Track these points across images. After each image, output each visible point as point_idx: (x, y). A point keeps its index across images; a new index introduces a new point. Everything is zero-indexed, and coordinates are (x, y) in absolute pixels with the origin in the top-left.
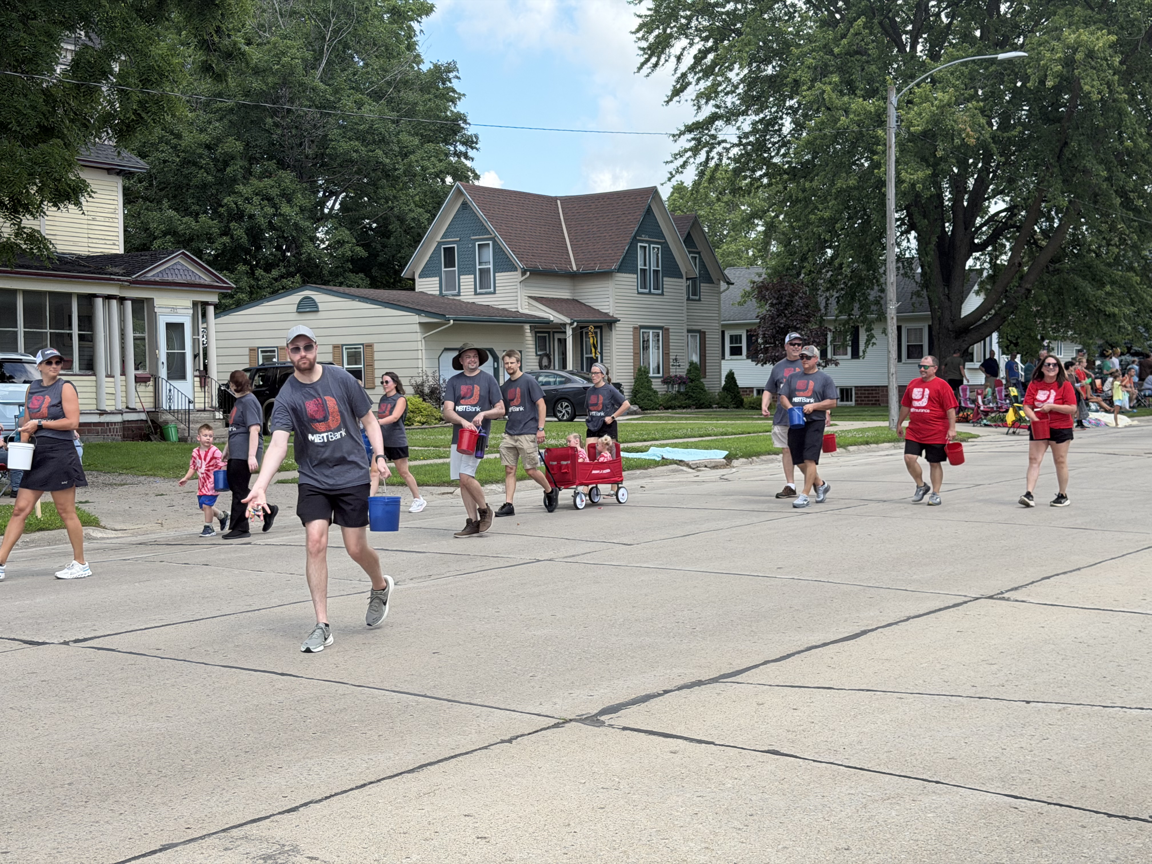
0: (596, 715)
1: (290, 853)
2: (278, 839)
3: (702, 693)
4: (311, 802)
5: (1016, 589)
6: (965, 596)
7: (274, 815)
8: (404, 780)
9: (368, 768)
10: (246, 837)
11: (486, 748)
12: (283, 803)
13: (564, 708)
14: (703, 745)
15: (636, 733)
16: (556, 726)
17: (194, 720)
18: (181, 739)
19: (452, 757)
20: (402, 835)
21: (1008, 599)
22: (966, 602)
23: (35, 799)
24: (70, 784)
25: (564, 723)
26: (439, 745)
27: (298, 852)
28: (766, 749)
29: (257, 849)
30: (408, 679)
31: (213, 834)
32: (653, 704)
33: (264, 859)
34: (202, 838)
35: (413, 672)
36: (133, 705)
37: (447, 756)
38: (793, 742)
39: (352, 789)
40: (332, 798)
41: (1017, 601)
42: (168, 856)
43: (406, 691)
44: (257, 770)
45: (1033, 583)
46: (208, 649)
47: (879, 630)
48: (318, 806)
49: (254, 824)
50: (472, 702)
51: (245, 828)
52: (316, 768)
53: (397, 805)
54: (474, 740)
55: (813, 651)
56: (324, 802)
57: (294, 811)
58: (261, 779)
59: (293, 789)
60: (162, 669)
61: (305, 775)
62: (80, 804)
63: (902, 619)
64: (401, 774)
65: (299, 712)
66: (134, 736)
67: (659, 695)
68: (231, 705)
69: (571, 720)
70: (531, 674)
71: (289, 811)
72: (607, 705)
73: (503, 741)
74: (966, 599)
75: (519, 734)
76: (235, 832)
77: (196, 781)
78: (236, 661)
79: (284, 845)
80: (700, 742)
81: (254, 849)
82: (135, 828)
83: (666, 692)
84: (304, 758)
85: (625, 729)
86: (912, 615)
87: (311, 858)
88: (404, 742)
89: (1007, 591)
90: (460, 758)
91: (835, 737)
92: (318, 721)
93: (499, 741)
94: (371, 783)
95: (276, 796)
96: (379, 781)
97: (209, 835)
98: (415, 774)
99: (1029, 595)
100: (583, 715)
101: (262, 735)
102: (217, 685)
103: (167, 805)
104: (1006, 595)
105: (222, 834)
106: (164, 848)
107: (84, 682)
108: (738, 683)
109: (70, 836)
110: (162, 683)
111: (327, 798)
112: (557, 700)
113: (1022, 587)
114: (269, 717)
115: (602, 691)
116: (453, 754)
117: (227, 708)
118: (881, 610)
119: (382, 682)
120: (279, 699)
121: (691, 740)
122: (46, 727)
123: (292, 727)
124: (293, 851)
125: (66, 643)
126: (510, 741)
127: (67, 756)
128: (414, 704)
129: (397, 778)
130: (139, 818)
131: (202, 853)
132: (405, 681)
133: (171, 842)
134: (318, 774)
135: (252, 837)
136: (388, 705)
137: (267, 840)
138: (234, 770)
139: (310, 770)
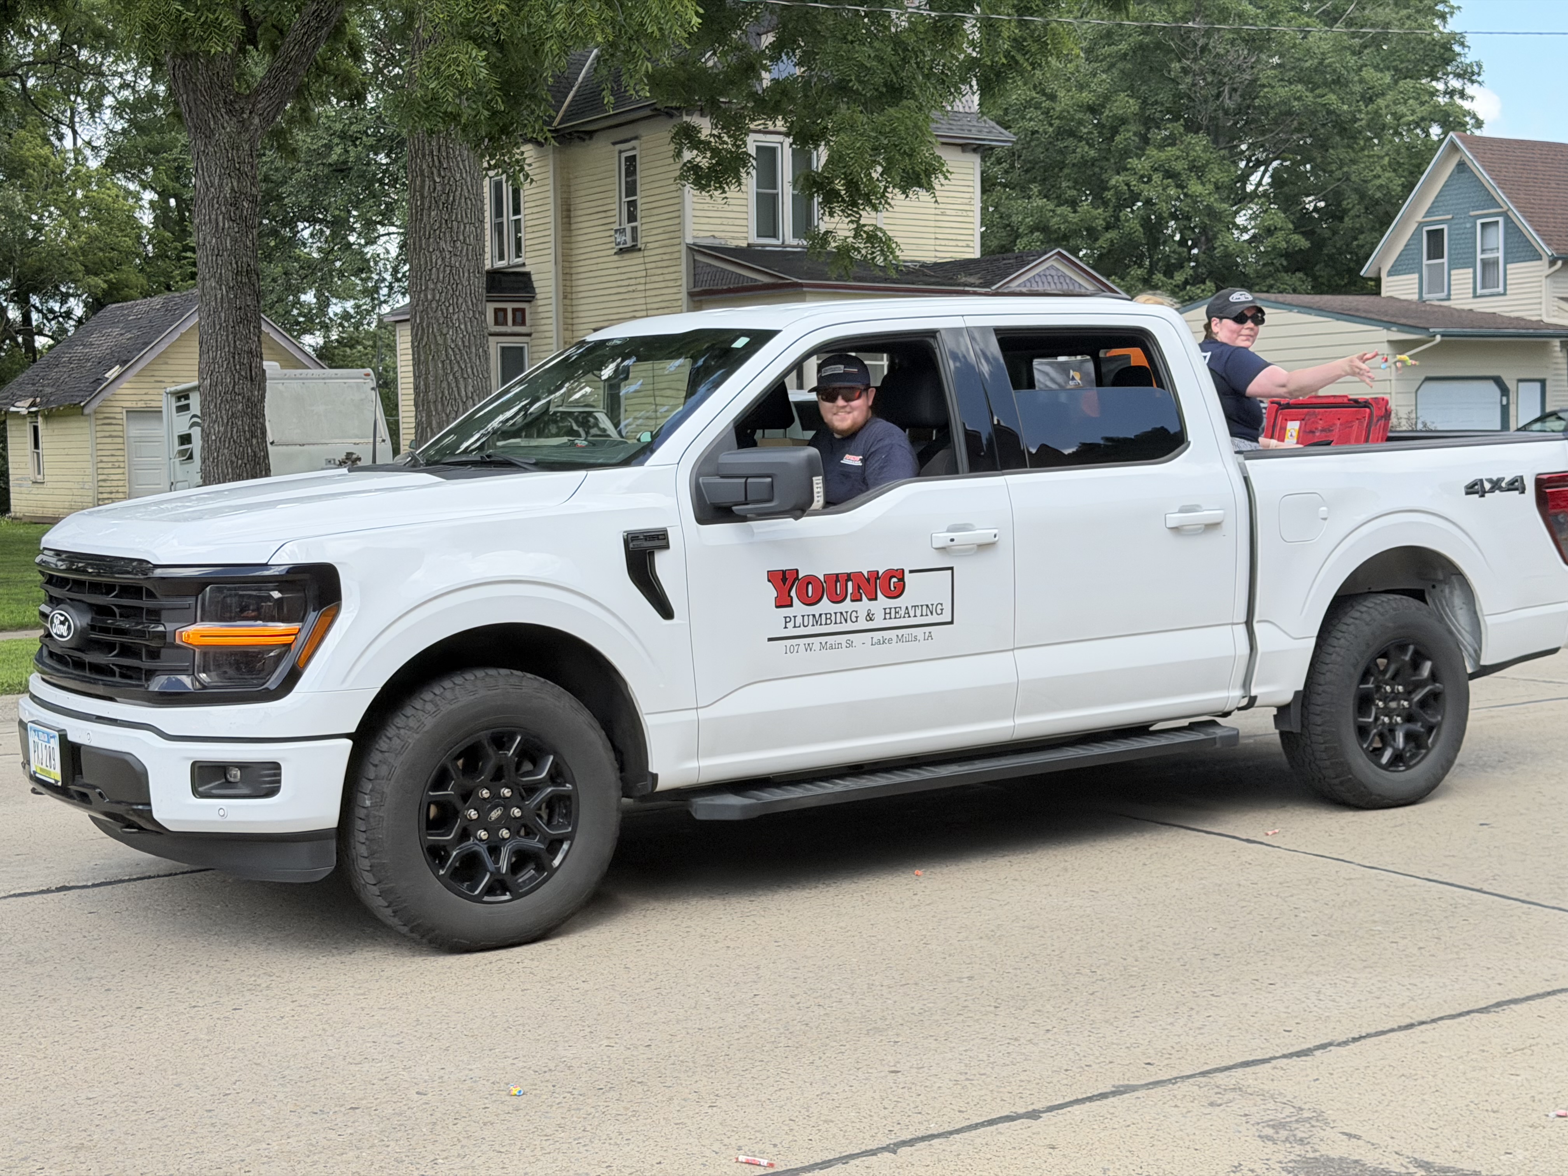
1: (1314, 1123)
2: (1290, 1097)
4: (1330, 1044)
7: (1276, 1058)
8: (1475, 1023)
9: (1413, 999)
10: (1240, 1089)
12: (1286, 1041)
18: (1116, 926)
19: (1549, 994)
20: (1492, 1114)
23: (925, 997)
24: (970, 978)
26: (1522, 971)
27: (1327, 1124)
29: (1258, 1110)
30: (1448, 862)
31: (1189, 1077)
33: (1273, 1127)
34: (1173, 1081)
35: (1453, 853)
37: (1540, 991)
39: (1392, 1030)
40: (1363, 1041)
42: (1125, 1104)
43: (1449, 881)
44: (1238, 984)
48: (1343, 1051)
49: (1248, 1069)
50: (1561, 906)
51: (1233, 1072)
52: (1329, 991)
53: (1475, 1064)
56: (1352, 1046)
57: (1307, 1055)
58: (1246, 999)
59: (1298, 1020)
61: (1313, 999)
62: (988, 1009)
64: (1468, 1013)
65: (1285, 901)
66: (1049, 916)
68: (1181, 881)
71: (1298, 1054)
76: (1221, 1079)
77: (1148, 992)
79: (1301, 1109)
81: (1255, 1109)
82: (1071, 1055)
84: (1305, 972)
87: (1350, 1136)
88: (1464, 962)
92: (1318, 917)
94: (1423, 1023)
95: (1274, 1028)
96: (1434, 1021)
97: (1182, 1077)
98: (1491, 1016)
101: (1234, 931)
103: (1112, 1024)
105: (1202, 1079)
106: (1118, 1092)
109: (980, 1058)
111: (1355, 1040)
114: (1241, 904)
116: (1549, 989)
117: (1176, 885)
119: (1407, 864)
120: (1252, 878)
123: (1278, 923)
124: (1318, 1121)
127: (961, 937)
128: (1466, 902)
129: (1462, 1019)
130: (1075, 1041)
131: (1176, 1106)
132: (1445, 865)
133: (1127, 1082)
134: (1334, 1001)
135: (1249, 1091)
136: (1424, 900)
137: (1272, 1097)
138: (1202, 980)
139: (1319, 992)
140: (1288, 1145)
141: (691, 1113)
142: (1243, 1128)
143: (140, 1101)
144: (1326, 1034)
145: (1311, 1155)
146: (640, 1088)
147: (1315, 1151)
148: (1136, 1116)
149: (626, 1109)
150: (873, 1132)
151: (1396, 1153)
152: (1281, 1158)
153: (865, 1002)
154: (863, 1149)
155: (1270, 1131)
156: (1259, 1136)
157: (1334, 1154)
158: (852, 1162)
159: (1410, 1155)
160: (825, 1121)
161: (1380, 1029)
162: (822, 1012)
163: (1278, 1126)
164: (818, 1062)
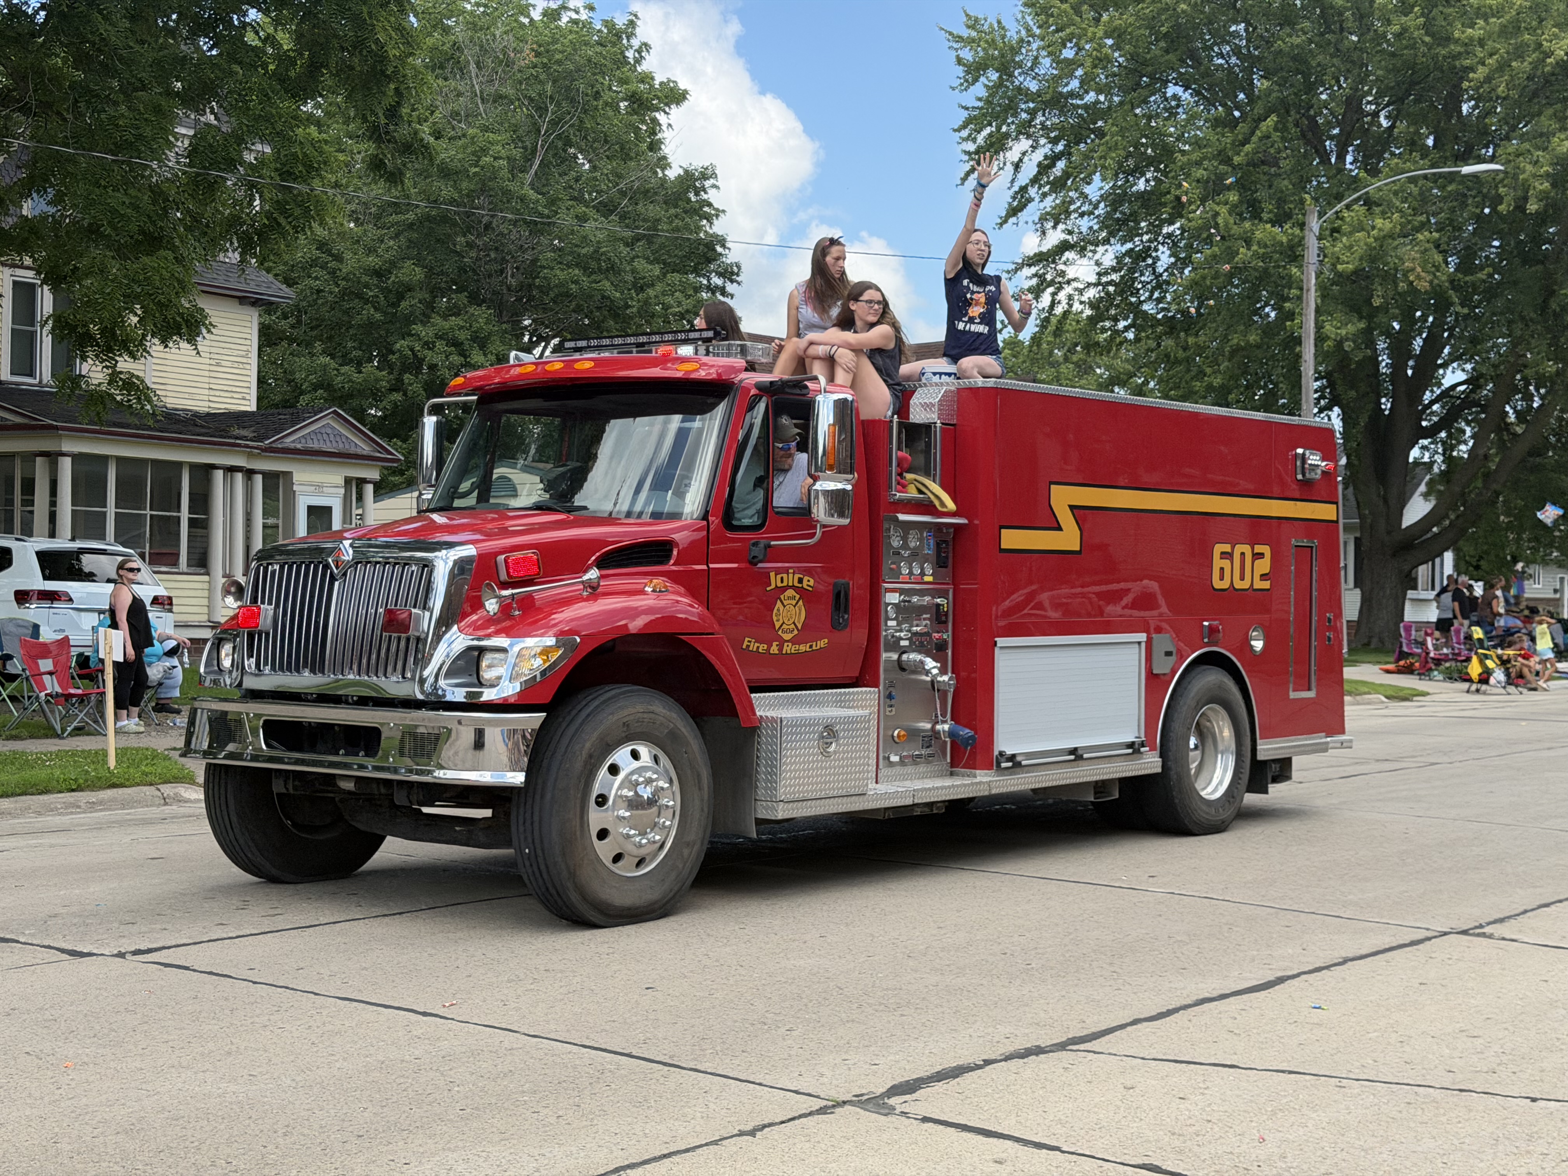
0: (882, 1096)
3: (1041, 1066)
5: (1501, 920)
6: (1428, 929)
11: (715, 1143)
13: (835, 1082)
14: (1044, 1151)
15: (941, 1127)
16: (822, 1111)
18: (265, 1111)
19: (665, 1156)
21: (1490, 936)
22: (1429, 939)
25: (834, 1106)
26: (646, 1136)
28: (1140, 1162)
30: (608, 1028)
32: (968, 1082)
35: (614, 1018)
36: (202, 1054)
37: (659, 1154)
38: (1181, 1152)
41: (1504, 939)
43: (603, 1047)
44: (372, 1166)
45: (1525, 912)
46: (322, 971)
47: (1304, 977)
50: (699, 1067)
54: (698, 1129)
55: (1206, 1006)
60: (252, 999)
63: (1336, 961)
65: (443, 1075)
66: (198, 1105)
67: (978, 1067)
68: (345, 1059)
69: (844, 1102)
70: (788, 1027)
72: (899, 1080)
73: (741, 1134)
74: (1429, 934)
75: (766, 1122)
78: (360, 991)
80: (1039, 1146)
83: (988, 1062)
84: (443, 1149)
85: (925, 1120)
86: (1350, 955)
88: (594, 1129)
89: (1489, 924)
90: (675, 1159)
91: (1244, 1147)
92: (471, 1090)
93: (736, 1132)
99: (1520, 931)
100: (862, 1095)
102: (328, 1027)
104: (1487, 930)
107: (139, 1016)
108: (1095, 1052)
110: (250, 1021)
112: (824, 1070)
113: (1509, 917)
114: (398, 1081)
115: (892, 1057)
116: (666, 1152)
117: (339, 1064)
118: (1304, 946)
119: (568, 1031)
120: (417, 1052)
121: (1025, 1142)
122: (73, 1084)
123: (430, 1098)
125: (121, 955)
126: (752, 1133)
127: (96, 1132)
128: (613, 1068)
132: (603, 1031)
136: (575, 1067)
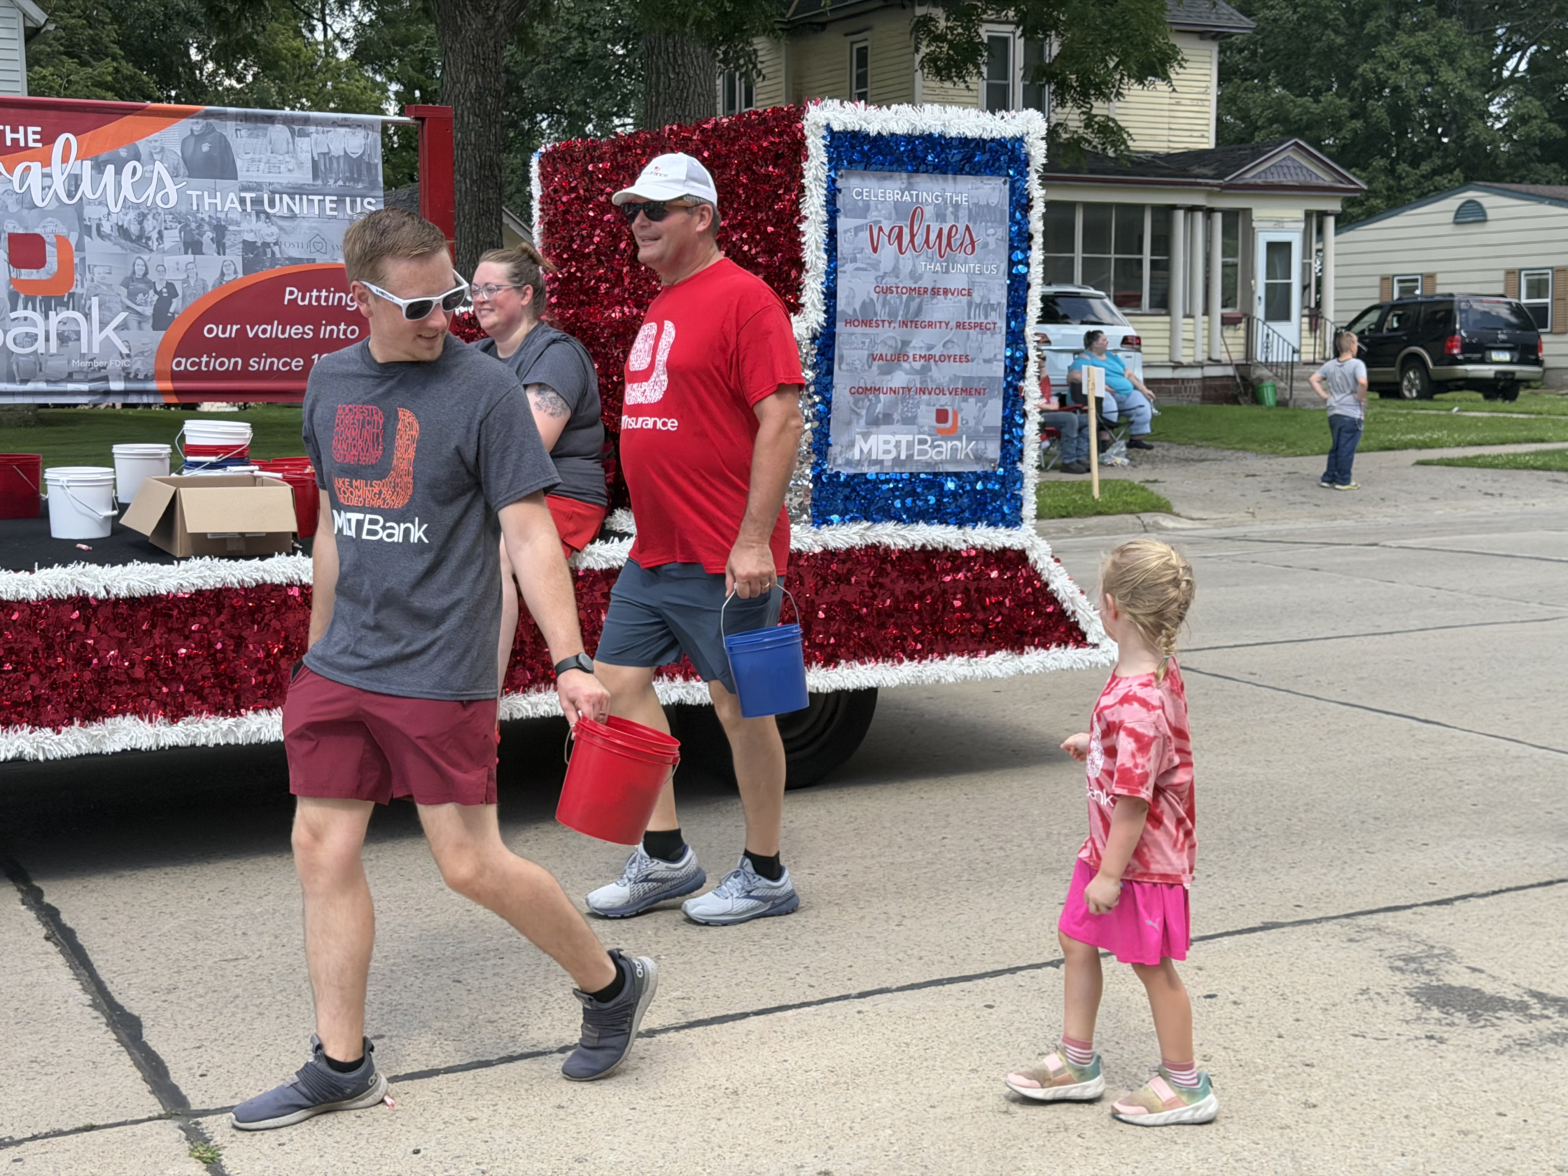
1: (1442, 958)
2: (1424, 937)
4: (1471, 896)
7: (1417, 905)
9: (1556, 861)
10: (1379, 929)
12: (1430, 892)
17: (1303, 769)
18: (1286, 791)
27: (1455, 960)
29: (1393, 947)
31: (1333, 918)
33: (1404, 960)
34: (1319, 920)
39: (1532, 886)
40: (1502, 894)
42: (1271, 937)
44: (1393, 844)
46: (1320, 679)
48: (1481, 902)
49: (1390, 914)
51: (1375, 916)
52: (1479, 852)
56: (1491, 898)
57: (1446, 904)
58: (1397, 856)
59: (1444, 875)
60: (1258, 699)
61: (1462, 857)
65: (1450, 773)
71: (1439, 903)
76: (1362, 920)
77: (1306, 847)
78: (1359, 698)
79: (1433, 947)
81: (1390, 946)
82: (1227, 896)
84: (1459, 836)
87: (1474, 970)
92: (1481, 789)
95: (1420, 881)
97: (1327, 918)
102: (1333, 727)
103: (1269, 873)
105: (1345, 920)
106: (1266, 927)
110: (1259, 717)
111: (1494, 893)
117: (1348, 758)
120: (1423, 754)
123: (1441, 793)
124: (1447, 957)
130: (1232, 885)
131: (1318, 941)
133: (1275, 920)
134: (1480, 860)
135: (1387, 931)
137: (1408, 937)
138: (1359, 840)
139: (1469, 853)
140: (1415, 975)
141: (880, 930)
142: (1376, 961)
143: (411, 902)
144: (1468, 888)
145: (1435, 983)
146: (836, 909)
147: (1439, 980)
148: (1279, 947)
149: (823, 924)
150: (1039, 951)
151: (1515, 985)
152: (1407, 984)
153: (1044, 847)
154: (1030, 962)
155: (1400, 964)
156: (1391, 967)
157: (1455, 984)
158: (1019, 973)
159: (1526, 986)
160: (998, 940)
161: (1520, 884)
162: (1003, 853)
163: (1408, 960)
164: (996, 894)
